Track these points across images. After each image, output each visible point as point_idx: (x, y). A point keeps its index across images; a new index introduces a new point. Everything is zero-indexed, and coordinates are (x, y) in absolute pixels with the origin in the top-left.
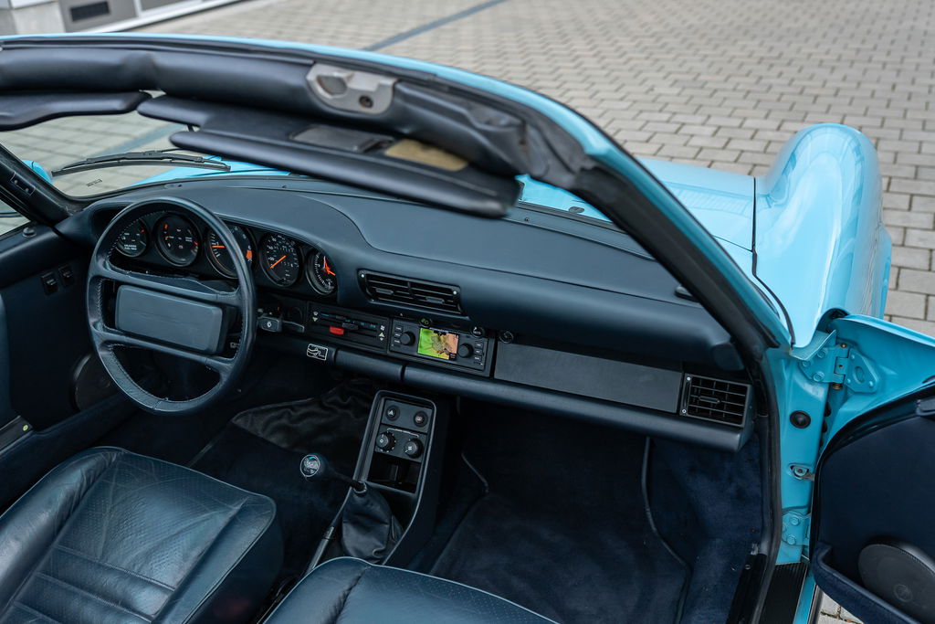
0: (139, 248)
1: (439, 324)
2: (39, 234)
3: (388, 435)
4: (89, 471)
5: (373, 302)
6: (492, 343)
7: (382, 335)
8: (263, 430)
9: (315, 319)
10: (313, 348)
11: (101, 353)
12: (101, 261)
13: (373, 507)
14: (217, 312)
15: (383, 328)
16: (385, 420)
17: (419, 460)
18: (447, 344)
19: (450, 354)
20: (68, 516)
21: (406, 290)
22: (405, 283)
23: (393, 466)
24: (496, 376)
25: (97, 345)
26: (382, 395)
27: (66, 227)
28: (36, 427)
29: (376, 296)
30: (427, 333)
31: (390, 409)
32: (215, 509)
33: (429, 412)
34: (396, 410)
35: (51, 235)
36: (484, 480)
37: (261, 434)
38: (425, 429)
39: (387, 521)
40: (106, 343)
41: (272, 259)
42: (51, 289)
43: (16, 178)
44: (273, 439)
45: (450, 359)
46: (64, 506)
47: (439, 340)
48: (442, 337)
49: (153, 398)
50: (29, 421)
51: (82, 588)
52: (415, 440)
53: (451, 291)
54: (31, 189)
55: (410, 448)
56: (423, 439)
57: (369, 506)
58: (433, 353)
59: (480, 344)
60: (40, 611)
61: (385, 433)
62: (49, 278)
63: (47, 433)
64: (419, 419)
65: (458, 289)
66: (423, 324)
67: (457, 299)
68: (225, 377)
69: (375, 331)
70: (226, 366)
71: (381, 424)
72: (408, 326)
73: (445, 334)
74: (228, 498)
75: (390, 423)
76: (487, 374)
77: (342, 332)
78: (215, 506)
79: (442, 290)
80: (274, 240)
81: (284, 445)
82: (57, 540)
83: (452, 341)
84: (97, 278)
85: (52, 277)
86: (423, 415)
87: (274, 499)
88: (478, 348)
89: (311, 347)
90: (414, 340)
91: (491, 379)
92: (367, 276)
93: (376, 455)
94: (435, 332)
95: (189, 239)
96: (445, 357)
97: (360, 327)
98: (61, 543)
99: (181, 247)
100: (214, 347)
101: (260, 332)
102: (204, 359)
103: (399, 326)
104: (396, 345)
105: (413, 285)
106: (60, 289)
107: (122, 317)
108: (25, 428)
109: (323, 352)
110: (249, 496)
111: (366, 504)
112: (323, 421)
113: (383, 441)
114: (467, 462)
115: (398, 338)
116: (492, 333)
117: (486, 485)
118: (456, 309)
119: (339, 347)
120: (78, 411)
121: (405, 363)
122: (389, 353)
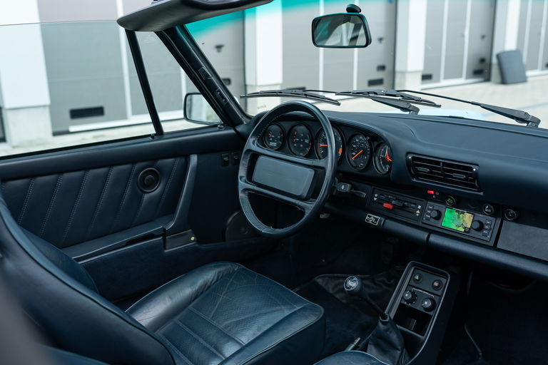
0: (277, 145)
1: (461, 204)
2: (225, 130)
3: (413, 293)
4: (220, 272)
5: (414, 180)
6: (499, 221)
7: (418, 212)
9: (375, 199)
10: (370, 217)
11: (241, 195)
13: (391, 335)
15: (419, 207)
16: (412, 283)
17: (431, 313)
18: (464, 221)
19: (465, 228)
20: (202, 293)
21: (439, 169)
22: (438, 163)
23: (413, 320)
24: (498, 247)
25: (240, 189)
26: (413, 265)
27: (240, 129)
28: (198, 240)
29: (418, 175)
30: (450, 212)
31: (417, 275)
33: (444, 281)
34: (421, 276)
35: (232, 131)
36: (479, 350)
37: (331, 291)
38: (439, 293)
40: (246, 190)
41: (354, 154)
42: (226, 163)
43: (219, 91)
44: (338, 296)
45: (465, 231)
46: (199, 289)
47: (459, 217)
48: (461, 216)
49: (264, 226)
50: (196, 236)
52: (432, 300)
53: (471, 169)
54: (226, 100)
55: (426, 303)
56: (437, 299)
57: (388, 333)
58: (453, 226)
59: (488, 220)
60: (170, 341)
61: (410, 291)
62: (226, 156)
64: (436, 284)
65: (476, 167)
66: (449, 203)
67: (476, 175)
68: (307, 213)
69: (414, 209)
70: (309, 207)
71: (408, 285)
72: (438, 206)
73: (463, 213)
75: (415, 285)
76: (491, 244)
77: (391, 207)
79: (465, 168)
80: (357, 140)
81: (344, 301)
82: (191, 305)
83: (467, 219)
84: (249, 151)
85: (228, 156)
86: (440, 283)
87: (324, 307)
88: (487, 224)
90: (440, 216)
91: (494, 248)
92: (413, 158)
93: (401, 305)
94: (457, 211)
95: (307, 141)
96: (461, 229)
97: (404, 205)
98: (194, 307)
99: (301, 146)
100: (305, 195)
102: (297, 202)
103: (430, 205)
104: (427, 219)
105: (445, 164)
106: (230, 165)
107: (256, 177)
108: (193, 239)
109: (376, 220)
110: (308, 303)
111: (386, 331)
113: (408, 296)
114: (468, 334)
115: (429, 214)
116: (499, 212)
117: (480, 354)
118: (473, 186)
119: (387, 218)
120: (225, 240)
121: (431, 232)
122: (420, 224)
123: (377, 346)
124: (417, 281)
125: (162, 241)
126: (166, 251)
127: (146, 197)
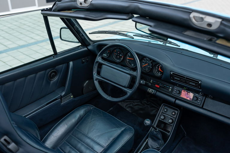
0: (107, 55)
1: (189, 90)
2: (83, 48)
3: (164, 116)
4: (85, 110)
5: (172, 81)
6: (204, 98)
7: (170, 89)
8: (126, 107)
9: (151, 82)
10: (150, 90)
11: (95, 82)
12: (99, 58)
13: (159, 135)
14: (129, 76)
15: (171, 88)
16: (163, 112)
17: (172, 124)
19: (190, 98)
20: (79, 121)
21: (184, 79)
22: (184, 77)
23: (162, 124)
24: (204, 107)
25: (94, 79)
26: (164, 105)
27: (90, 47)
28: (74, 97)
29: (173, 79)
30: (184, 91)
31: (166, 109)
32: (118, 128)
33: (177, 112)
34: (167, 110)
35: (86, 49)
36: (185, 132)
37: (125, 108)
39: (161, 140)
40: (97, 79)
41: (143, 64)
42: (83, 63)
44: (128, 109)
46: (79, 118)
47: (188, 94)
48: (188, 93)
49: (107, 96)
50: (73, 95)
51: (82, 141)
52: (171, 119)
53: (198, 82)
55: (170, 121)
56: (174, 119)
57: (157, 135)
58: (185, 97)
59: (200, 97)
60: (71, 145)
61: (163, 115)
62: (83, 60)
63: (76, 99)
64: (173, 113)
65: (201, 82)
66: (184, 89)
67: (200, 84)
68: (128, 94)
69: (168, 88)
70: (129, 92)
71: (162, 112)
72: (179, 89)
73: (190, 93)
74: (122, 126)
75: (165, 113)
76: (201, 106)
77: (159, 87)
78: (118, 127)
79: (196, 82)
80: (145, 59)
81: (130, 112)
82: (76, 127)
83: (191, 95)
84: (97, 62)
85: (84, 59)
86: (175, 113)
88: (199, 98)
90: (180, 93)
91: (202, 108)
92: (173, 74)
93: (159, 120)
94: (187, 92)
95: (121, 55)
96: (189, 99)
97: (164, 86)
98: (77, 128)
99: (118, 57)
101: (140, 84)
102: (123, 88)
103: (176, 88)
104: (174, 93)
105: (186, 78)
106: (85, 63)
107: (102, 74)
108: (72, 97)
109: (152, 91)
110: (127, 126)
111: (157, 134)
112: (141, 107)
113: (162, 117)
114: (181, 126)
115: (175, 91)
116: (206, 95)
117: (186, 134)
118: (198, 87)
119: (157, 91)
120: (83, 94)
121: (176, 99)
122: (171, 95)
123: (152, 139)
124: (166, 112)
125: (60, 101)
126: (62, 104)
127: (52, 82)
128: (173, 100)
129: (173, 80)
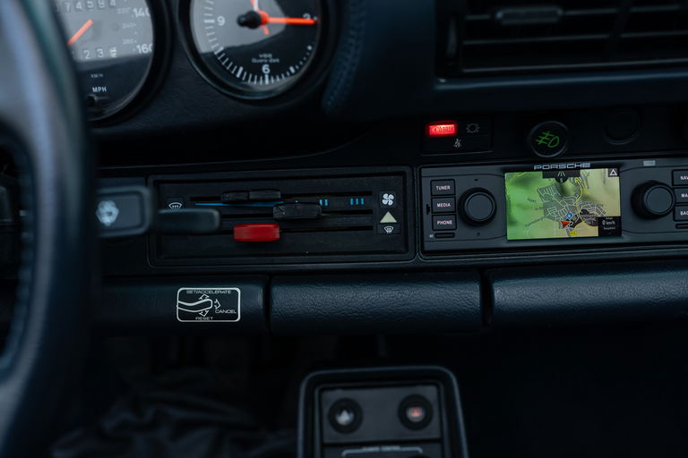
7: (388, 218)
10: (195, 297)
16: (332, 437)
18: (585, 198)
19: (599, 222)
30: (523, 183)
31: (340, 406)
38: (433, 431)
45: (602, 233)
47: (563, 192)
48: (569, 184)
56: (432, 452)
58: (551, 230)
64: (417, 414)
66: (544, 148)
69: (369, 212)
71: (324, 446)
72: (466, 177)
73: (575, 173)
75: (344, 439)
77: (277, 233)
86: (424, 403)
89: (185, 296)
94: (547, 174)
96: (588, 231)
104: (444, 233)
109: (228, 301)
122: (422, 260)
124: (351, 428)
128: (466, 295)
129: (453, 75)
